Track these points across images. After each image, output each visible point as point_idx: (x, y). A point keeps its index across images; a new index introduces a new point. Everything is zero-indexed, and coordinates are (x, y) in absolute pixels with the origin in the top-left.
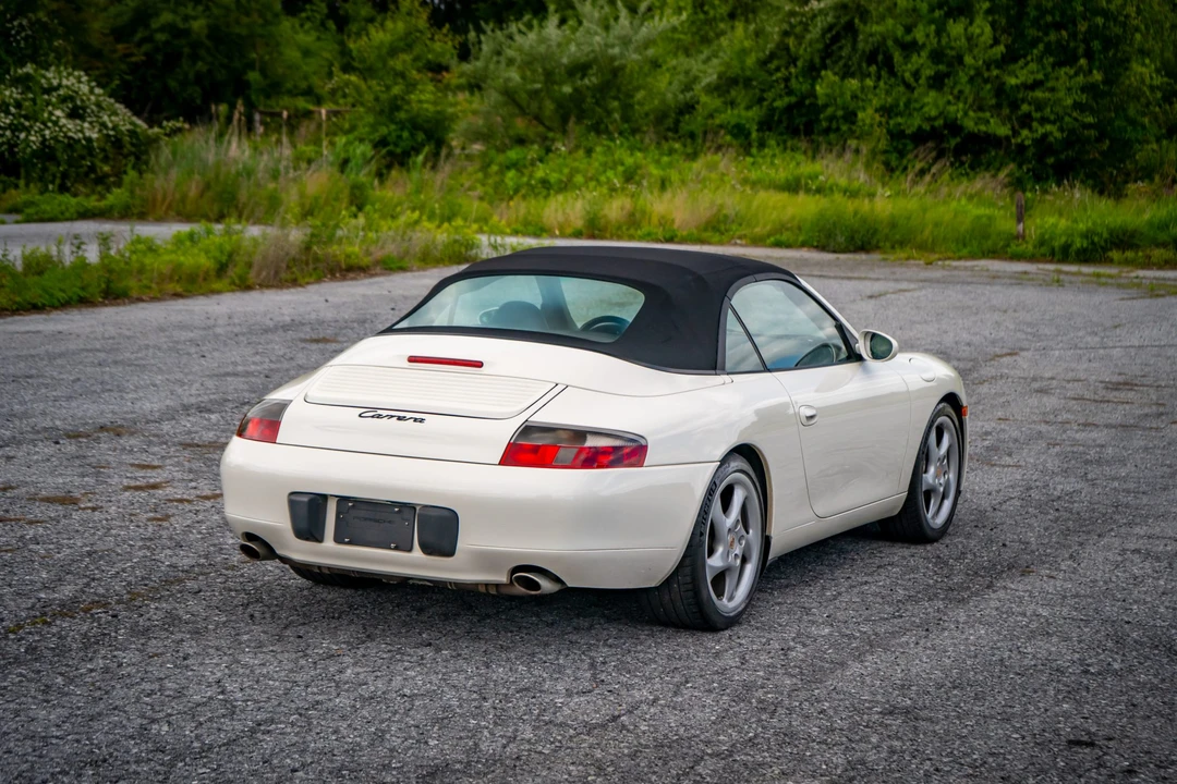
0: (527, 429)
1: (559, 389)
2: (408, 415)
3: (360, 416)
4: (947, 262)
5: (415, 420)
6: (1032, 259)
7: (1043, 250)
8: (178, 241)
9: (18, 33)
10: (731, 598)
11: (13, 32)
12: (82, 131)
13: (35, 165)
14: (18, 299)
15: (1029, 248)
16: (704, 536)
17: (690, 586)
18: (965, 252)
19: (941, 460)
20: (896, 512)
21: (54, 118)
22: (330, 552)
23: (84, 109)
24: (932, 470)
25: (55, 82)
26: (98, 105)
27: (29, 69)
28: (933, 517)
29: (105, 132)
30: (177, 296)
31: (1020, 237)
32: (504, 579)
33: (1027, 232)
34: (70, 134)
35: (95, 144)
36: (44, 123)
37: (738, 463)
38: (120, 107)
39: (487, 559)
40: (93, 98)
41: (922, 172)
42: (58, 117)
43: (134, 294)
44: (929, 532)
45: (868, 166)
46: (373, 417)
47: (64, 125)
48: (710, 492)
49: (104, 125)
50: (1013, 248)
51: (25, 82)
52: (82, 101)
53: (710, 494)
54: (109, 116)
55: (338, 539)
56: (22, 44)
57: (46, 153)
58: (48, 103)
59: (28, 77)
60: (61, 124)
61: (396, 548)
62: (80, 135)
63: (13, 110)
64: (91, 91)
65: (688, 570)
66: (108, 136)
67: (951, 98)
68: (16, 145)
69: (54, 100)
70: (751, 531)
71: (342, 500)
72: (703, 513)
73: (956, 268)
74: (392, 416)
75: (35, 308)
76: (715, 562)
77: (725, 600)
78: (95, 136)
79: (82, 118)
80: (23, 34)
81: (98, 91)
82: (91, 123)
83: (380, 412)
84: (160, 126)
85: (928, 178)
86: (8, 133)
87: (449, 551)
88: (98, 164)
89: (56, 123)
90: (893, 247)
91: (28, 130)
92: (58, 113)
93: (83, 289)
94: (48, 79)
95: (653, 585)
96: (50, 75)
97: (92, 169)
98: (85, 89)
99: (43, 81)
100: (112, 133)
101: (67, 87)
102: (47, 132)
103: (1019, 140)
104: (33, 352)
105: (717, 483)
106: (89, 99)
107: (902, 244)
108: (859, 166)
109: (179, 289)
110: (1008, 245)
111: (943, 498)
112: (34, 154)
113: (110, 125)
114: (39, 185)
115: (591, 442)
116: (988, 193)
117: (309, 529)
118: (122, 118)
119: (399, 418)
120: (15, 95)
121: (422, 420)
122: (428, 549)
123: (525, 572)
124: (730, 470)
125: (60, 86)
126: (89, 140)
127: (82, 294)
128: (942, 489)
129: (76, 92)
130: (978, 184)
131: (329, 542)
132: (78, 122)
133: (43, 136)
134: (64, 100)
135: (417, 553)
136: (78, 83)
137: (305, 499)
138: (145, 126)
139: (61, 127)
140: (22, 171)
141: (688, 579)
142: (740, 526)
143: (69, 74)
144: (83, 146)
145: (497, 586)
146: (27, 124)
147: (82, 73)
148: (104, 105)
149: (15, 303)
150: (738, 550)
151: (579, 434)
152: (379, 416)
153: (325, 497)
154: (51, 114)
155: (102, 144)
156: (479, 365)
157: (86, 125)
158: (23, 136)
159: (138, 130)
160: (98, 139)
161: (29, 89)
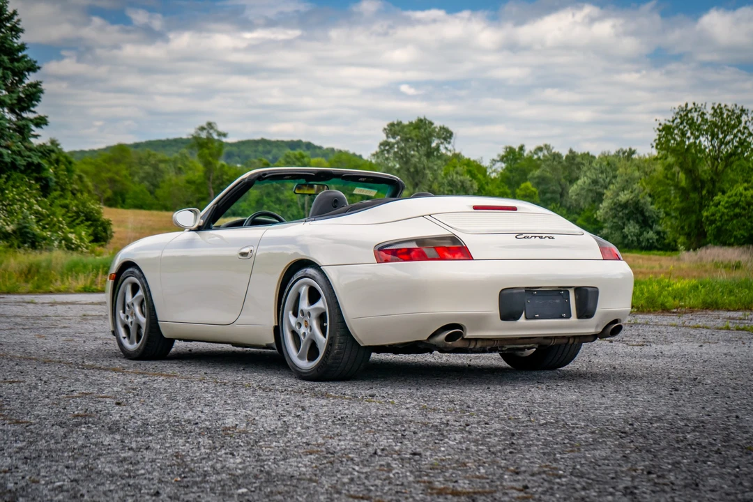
2: (544, 236)
3: (517, 238)
5: (549, 238)
22: (525, 327)
46: (525, 238)
74: (535, 237)
83: (528, 235)
87: (591, 314)
117: (508, 314)
119: (541, 238)
121: (552, 238)
131: (522, 319)
135: (574, 319)
156: (514, 209)
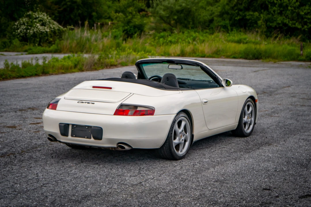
0: (122, 105)
1: (131, 94)
2: (90, 102)
3: (78, 102)
4: (280, 62)
5: (92, 103)
6: (304, 61)
7: (308, 58)
8: (64, 59)
9: (27, 3)
10: (181, 151)
11: (26, 3)
12: (45, 29)
13: (32, 39)
14: (18, 74)
15: (304, 58)
16: (172, 134)
17: (168, 148)
18: (286, 59)
19: (249, 114)
20: (235, 128)
21: (36, 26)
22: (70, 139)
23: (45, 23)
24: (246, 117)
25: (37, 16)
26: (49, 22)
27: (30, 13)
28: (247, 130)
29: (51, 29)
30: (63, 73)
31: (302, 55)
32: (115, 146)
33: (304, 53)
34: (41, 30)
35: (48, 33)
36: (34, 27)
37: (183, 114)
38: (55, 23)
39: (111, 141)
40: (48, 20)
41: (276, 37)
42: (38, 26)
43: (51, 73)
44: (245, 134)
45: (261, 36)
46: (81, 103)
47: (39, 28)
48: (174, 122)
49: (51, 28)
50: (300, 58)
51: (29, 16)
52: (45, 21)
53: (174, 123)
54: (52, 25)
55: (72, 136)
56: (29, 6)
57: (35, 35)
58: (36, 22)
59: (30, 15)
60: (38, 28)
61: (87, 138)
62: (44, 31)
63: (26, 24)
64: (47, 18)
65: (167, 144)
66: (52, 31)
67: (284, 17)
68: (27, 33)
69: (37, 21)
70: (187, 133)
71: (73, 125)
72: (171, 128)
73: (282, 64)
74: (86, 102)
75: (23, 77)
76: (176, 141)
77: (179, 152)
78: (48, 30)
79: (45, 26)
80: (29, 3)
81: (49, 18)
82: (47, 27)
83: (83, 101)
84: (66, 28)
85: (278, 39)
86: (25, 30)
87: (100, 139)
88: (49, 38)
89: (37, 28)
90: (266, 58)
91: (30, 29)
92: (38, 25)
93: (36, 72)
94: (36, 15)
95: (158, 148)
96: (36, 14)
97: (47, 40)
98: (46, 18)
99: (34, 16)
100: (53, 30)
101: (41, 18)
102: (35, 30)
103: (304, 29)
104: (18, 88)
105: (176, 120)
106: (47, 21)
107: (268, 57)
108: (258, 35)
109: (63, 71)
110: (298, 57)
111: (250, 124)
112: (32, 36)
113: (52, 28)
114: (33, 44)
115: (139, 109)
116: (294, 43)
117: (64, 133)
118: (56, 25)
119: (88, 103)
120: (26, 20)
121: (94, 103)
122: (95, 138)
123: (121, 144)
124: (180, 116)
125: (39, 17)
126: (47, 32)
127: (36, 73)
128: (249, 122)
129: (43, 19)
130: (292, 40)
131: (70, 137)
132: (43, 27)
133: (34, 31)
134: (40, 21)
135: (92, 139)
136: (44, 16)
137: (63, 125)
138: (62, 28)
139: (38, 29)
140: (29, 40)
141: (168, 146)
142: (184, 132)
143: (41, 14)
144: (45, 34)
145: (115, 148)
146: (30, 28)
147: (45, 13)
148: (51, 22)
149: (17, 75)
150: (183, 138)
151: (136, 107)
152: (83, 102)
153: (68, 125)
154: (36, 25)
155: (50, 33)
156: (111, 88)
157: (46, 28)
158: (28, 31)
159: (60, 29)
160: (49, 32)
161: (30, 18)
